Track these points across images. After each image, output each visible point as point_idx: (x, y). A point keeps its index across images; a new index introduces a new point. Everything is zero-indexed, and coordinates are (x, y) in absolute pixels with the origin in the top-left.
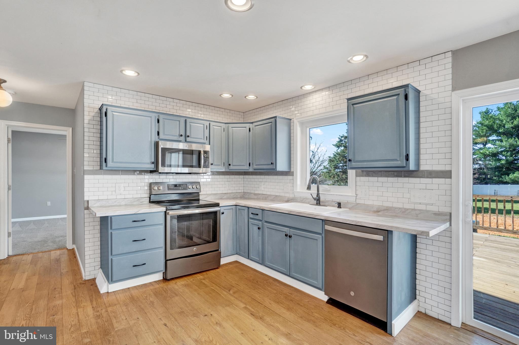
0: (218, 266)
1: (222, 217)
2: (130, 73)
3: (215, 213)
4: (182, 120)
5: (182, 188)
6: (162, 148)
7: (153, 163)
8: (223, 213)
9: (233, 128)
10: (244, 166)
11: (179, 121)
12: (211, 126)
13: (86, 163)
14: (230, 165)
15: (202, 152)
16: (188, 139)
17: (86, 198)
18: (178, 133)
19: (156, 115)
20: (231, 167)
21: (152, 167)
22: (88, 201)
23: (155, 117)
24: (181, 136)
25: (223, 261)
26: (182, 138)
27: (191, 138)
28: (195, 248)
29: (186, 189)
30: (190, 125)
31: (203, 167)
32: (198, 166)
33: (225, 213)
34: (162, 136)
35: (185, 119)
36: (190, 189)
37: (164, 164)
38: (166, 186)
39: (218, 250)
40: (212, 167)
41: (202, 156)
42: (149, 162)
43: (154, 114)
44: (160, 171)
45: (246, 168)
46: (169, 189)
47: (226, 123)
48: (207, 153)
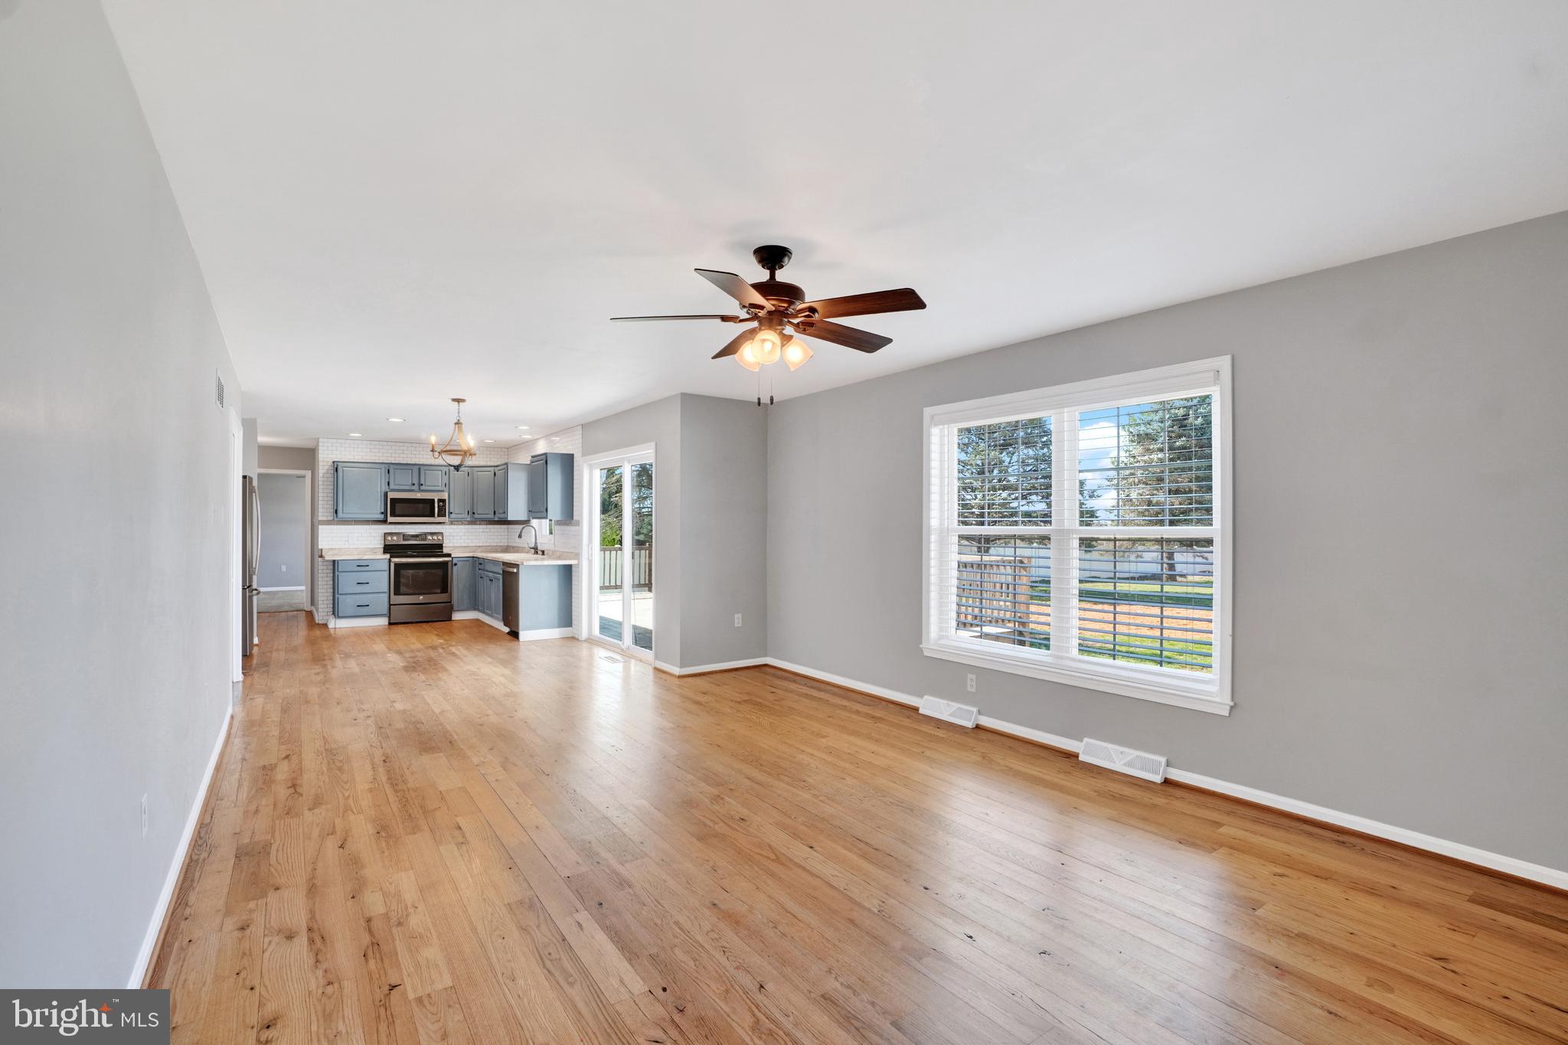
0: (450, 619)
1: (455, 568)
3: (446, 563)
4: (416, 469)
5: (419, 538)
6: (391, 499)
7: (382, 513)
8: (456, 564)
9: (478, 472)
10: (488, 513)
11: (412, 469)
13: (320, 514)
14: (474, 513)
15: (436, 500)
16: (422, 488)
17: (320, 547)
18: (411, 482)
19: (386, 465)
20: (476, 516)
21: (382, 517)
22: (322, 550)
23: (385, 468)
24: (414, 484)
25: (457, 616)
26: (416, 487)
27: (426, 486)
28: (421, 597)
29: (425, 539)
30: (425, 474)
31: (438, 516)
32: (433, 515)
33: (459, 564)
34: (392, 486)
35: (418, 467)
36: (430, 540)
37: (393, 514)
38: (402, 536)
39: (450, 602)
40: (452, 516)
41: (436, 505)
42: (379, 512)
43: (384, 465)
44: (389, 521)
45: (491, 516)
46: (404, 540)
47: (471, 467)
48: (443, 501)
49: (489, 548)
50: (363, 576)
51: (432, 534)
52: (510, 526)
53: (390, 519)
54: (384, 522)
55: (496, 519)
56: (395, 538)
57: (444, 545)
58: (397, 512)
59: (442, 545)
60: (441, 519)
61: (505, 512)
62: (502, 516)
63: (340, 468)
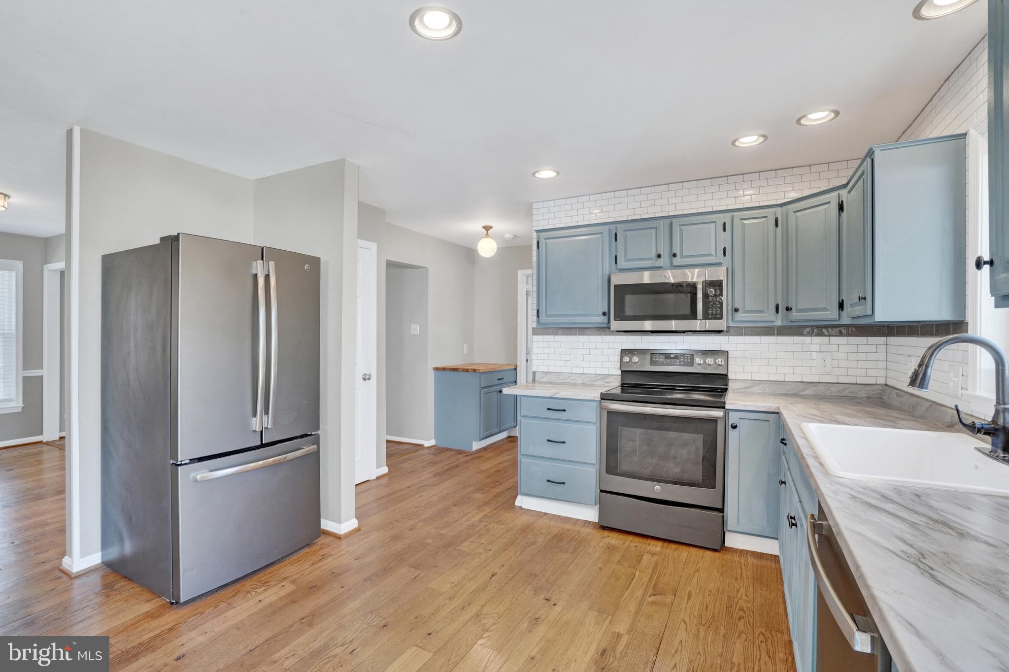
1: (732, 434)
2: (547, 174)
4: (663, 226)
5: (680, 362)
6: (615, 286)
7: (604, 314)
8: (734, 427)
9: (798, 214)
10: (825, 309)
11: (656, 228)
12: (737, 222)
14: (788, 309)
15: (700, 287)
16: (677, 261)
18: (655, 253)
19: (612, 227)
20: (795, 315)
21: (602, 321)
24: (659, 256)
25: (734, 541)
26: (664, 261)
27: (683, 257)
28: (658, 487)
29: (691, 364)
30: (681, 231)
31: (706, 317)
32: (693, 316)
33: (743, 426)
34: (622, 264)
35: (668, 221)
36: (700, 365)
37: (621, 315)
38: (648, 357)
39: (721, 510)
40: (739, 316)
41: (700, 295)
42: (600, 313)
43: (607, 227)
44: (612, 328)
45: (831, 313)
46: (652, 363)
47: (781, 205)
48: (718, 284)
49: (834, 389)
50: (557, 430)
51: (706, 353)
53: (615, 325)
54: (605, 329)
55: (845, 320)
56: (636, 359)
58: (628, 311)
59: (726, 375)
60: (710, 324)
61: (867, 298)
62: (858, 311)
63: (544, 240)
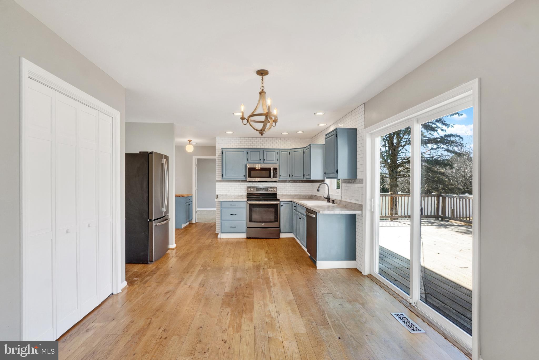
0: (278, 238)
1: (281, 208)
2: (229, 133)
3: (276, 205)
4: (261, 151)
5: (264, 190)
6: (248, 168)
7: (245, 176)
8: (282, 206)
9: (295, 152)
10: (300, 176)
11: (259, 152)
12: (280, 152)
13: (217, 177)
14: (292, 176)
15: (272, 169)
16: (265, 162)
17: (217, 194)
18: (259, 159)
20: (294, 177)
21: (244, 178)
22: (217, 195)
23: (246, 151)
24: (261, 160)
25: (282, 236)
26: (262, 161)
27: (267, 160)
28: (263, 224)
29: (267, 191)
30: (266, 153)
31: (273, 178)
32: (270, 177)
33: (284, 205)
34: (250, 161)
35: (263, 150)
36: (270, 191)
37: (250, 176)
38: (255, 189)
39: (279, 228)
40: (281, 177)
41: (272, 171)
42: (243, 175)
43: (245, 150)
44: (247, 180)
45: (302, 178)
46: (257, 191)
47: (291, 149)
48: (276, 169)
49: (301, 196)
50: (234, 211)
51: (271, 188)
52: (313, 183)
53: (249, 179)
54: (245, 181)
55: (305, 179)
56: (252, 190)
57: (277, 194)
58: (252, 175)
59: (276, 193)
60: (275, 179)
61: (310, 175)
62: (308, 177)
63: (225, 152)
